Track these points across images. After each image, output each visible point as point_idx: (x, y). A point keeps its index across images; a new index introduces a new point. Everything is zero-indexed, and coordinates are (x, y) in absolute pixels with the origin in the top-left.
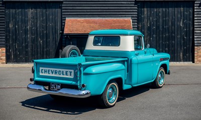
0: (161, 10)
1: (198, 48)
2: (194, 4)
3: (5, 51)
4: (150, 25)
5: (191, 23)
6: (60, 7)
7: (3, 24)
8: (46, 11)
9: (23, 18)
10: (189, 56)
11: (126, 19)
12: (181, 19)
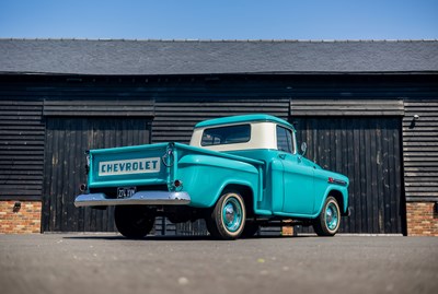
0: (337, 132)
1: (414, 205)
2: (401, 121)
3: (40, 208)
4: (318, 162)
5: (397, 157)
6: (148, 128)
7: (41, 158)
8: (122, 134)
9: (79, 146)
10: (396, 222)
12: (377, 150)
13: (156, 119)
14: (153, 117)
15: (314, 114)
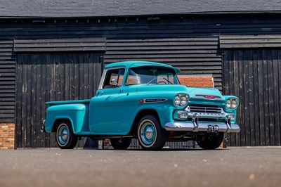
0: (259, 62)
3: (13, 129)
4: (243, 87)
6: (101, 61)
7: (13, 87)
8: (79, 66)
9: (44, 77)
11: (204, 76)
13: (107, 53)
14: (104, 51)
15: (239, 46)
